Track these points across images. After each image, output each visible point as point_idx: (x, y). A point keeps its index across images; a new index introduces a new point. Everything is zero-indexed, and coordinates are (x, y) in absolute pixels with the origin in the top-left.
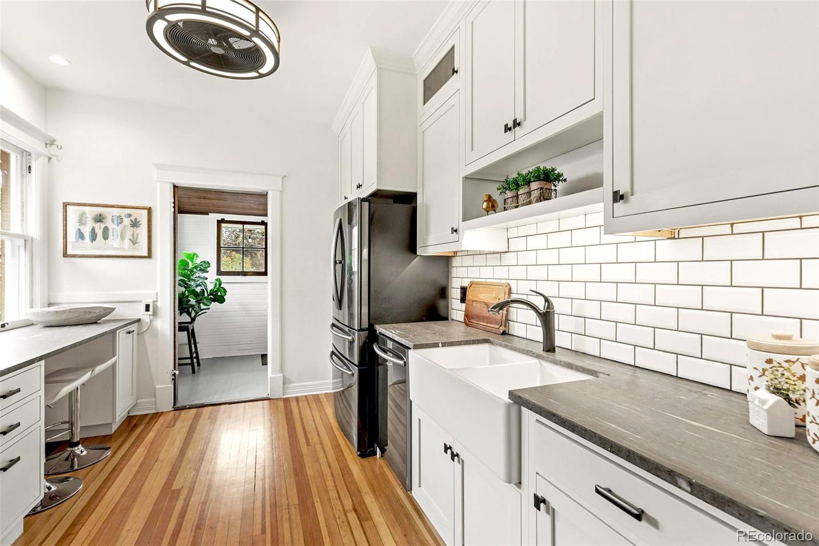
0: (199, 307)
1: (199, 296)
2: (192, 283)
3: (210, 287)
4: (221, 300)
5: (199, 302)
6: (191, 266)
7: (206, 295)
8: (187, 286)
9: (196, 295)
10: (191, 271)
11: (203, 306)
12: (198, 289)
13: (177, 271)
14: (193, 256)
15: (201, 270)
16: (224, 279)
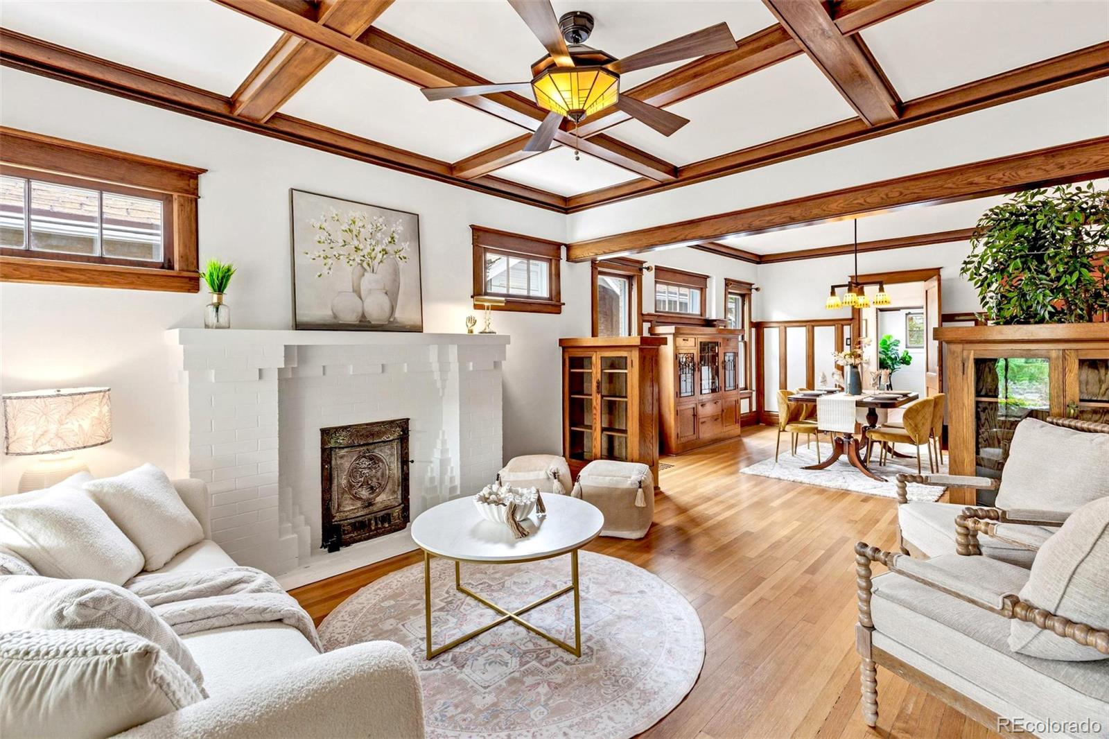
0: (893, 367)
1: (894, 360)
2: (889, 353)
3: (901, 355)
4: (908, 363)
5: (893, 364)
6: (888, 343)
7: (898, 360)
8: (886, 354)
9: (890, 358)
10: (889, 346)
11: (896, 366)
12: (893, 356)
13: (879, 345)
14: (890, 337)
15: (895, 345)
16: (909, 350)
